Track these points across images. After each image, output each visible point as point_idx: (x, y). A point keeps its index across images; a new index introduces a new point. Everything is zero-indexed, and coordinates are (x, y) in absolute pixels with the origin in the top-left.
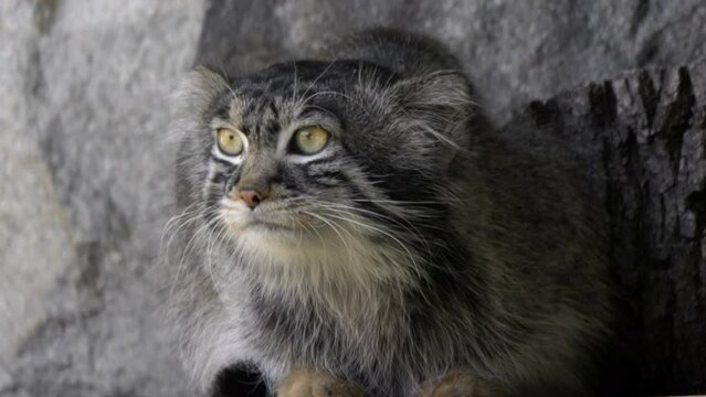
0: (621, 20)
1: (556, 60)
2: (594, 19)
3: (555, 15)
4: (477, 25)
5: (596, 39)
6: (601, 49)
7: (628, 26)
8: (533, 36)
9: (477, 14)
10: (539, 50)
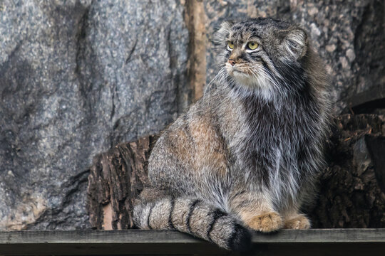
0: (107, 115)
1: (86, 126)
2: (98, 114)
3: (86, 112)
4: (57, 114)
5: (98, 121)
6: (101, 124)
7: (110, 117)
8: (78, 119)
9: (56, 111)
10: (80, 123)
